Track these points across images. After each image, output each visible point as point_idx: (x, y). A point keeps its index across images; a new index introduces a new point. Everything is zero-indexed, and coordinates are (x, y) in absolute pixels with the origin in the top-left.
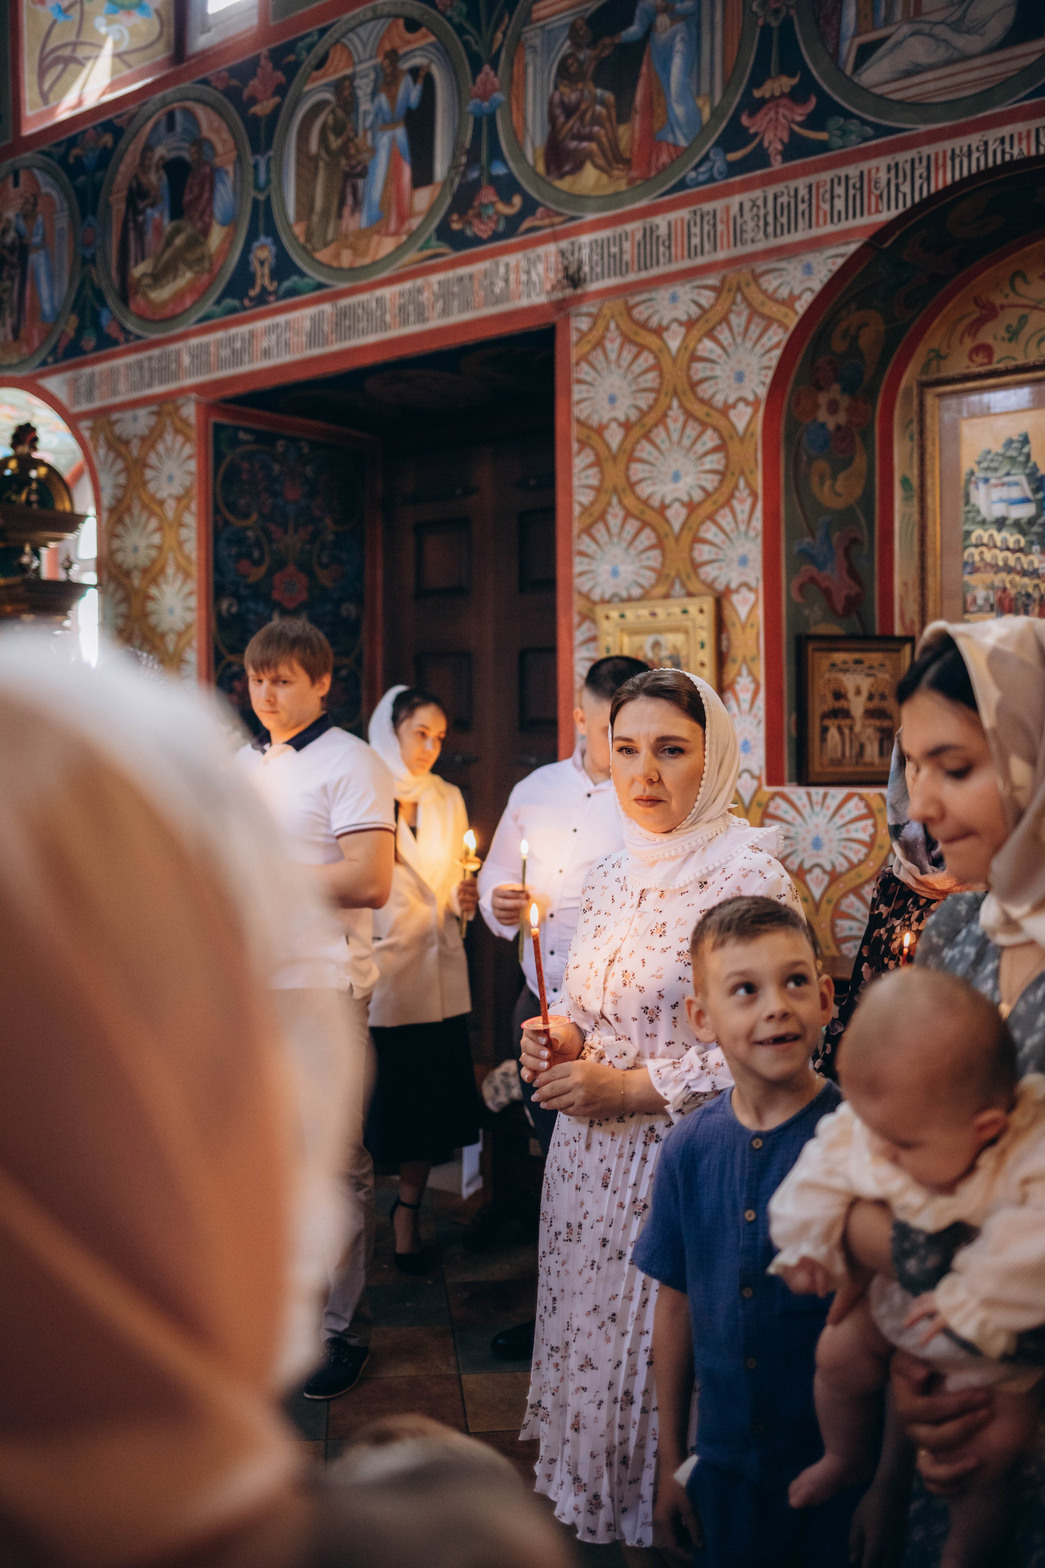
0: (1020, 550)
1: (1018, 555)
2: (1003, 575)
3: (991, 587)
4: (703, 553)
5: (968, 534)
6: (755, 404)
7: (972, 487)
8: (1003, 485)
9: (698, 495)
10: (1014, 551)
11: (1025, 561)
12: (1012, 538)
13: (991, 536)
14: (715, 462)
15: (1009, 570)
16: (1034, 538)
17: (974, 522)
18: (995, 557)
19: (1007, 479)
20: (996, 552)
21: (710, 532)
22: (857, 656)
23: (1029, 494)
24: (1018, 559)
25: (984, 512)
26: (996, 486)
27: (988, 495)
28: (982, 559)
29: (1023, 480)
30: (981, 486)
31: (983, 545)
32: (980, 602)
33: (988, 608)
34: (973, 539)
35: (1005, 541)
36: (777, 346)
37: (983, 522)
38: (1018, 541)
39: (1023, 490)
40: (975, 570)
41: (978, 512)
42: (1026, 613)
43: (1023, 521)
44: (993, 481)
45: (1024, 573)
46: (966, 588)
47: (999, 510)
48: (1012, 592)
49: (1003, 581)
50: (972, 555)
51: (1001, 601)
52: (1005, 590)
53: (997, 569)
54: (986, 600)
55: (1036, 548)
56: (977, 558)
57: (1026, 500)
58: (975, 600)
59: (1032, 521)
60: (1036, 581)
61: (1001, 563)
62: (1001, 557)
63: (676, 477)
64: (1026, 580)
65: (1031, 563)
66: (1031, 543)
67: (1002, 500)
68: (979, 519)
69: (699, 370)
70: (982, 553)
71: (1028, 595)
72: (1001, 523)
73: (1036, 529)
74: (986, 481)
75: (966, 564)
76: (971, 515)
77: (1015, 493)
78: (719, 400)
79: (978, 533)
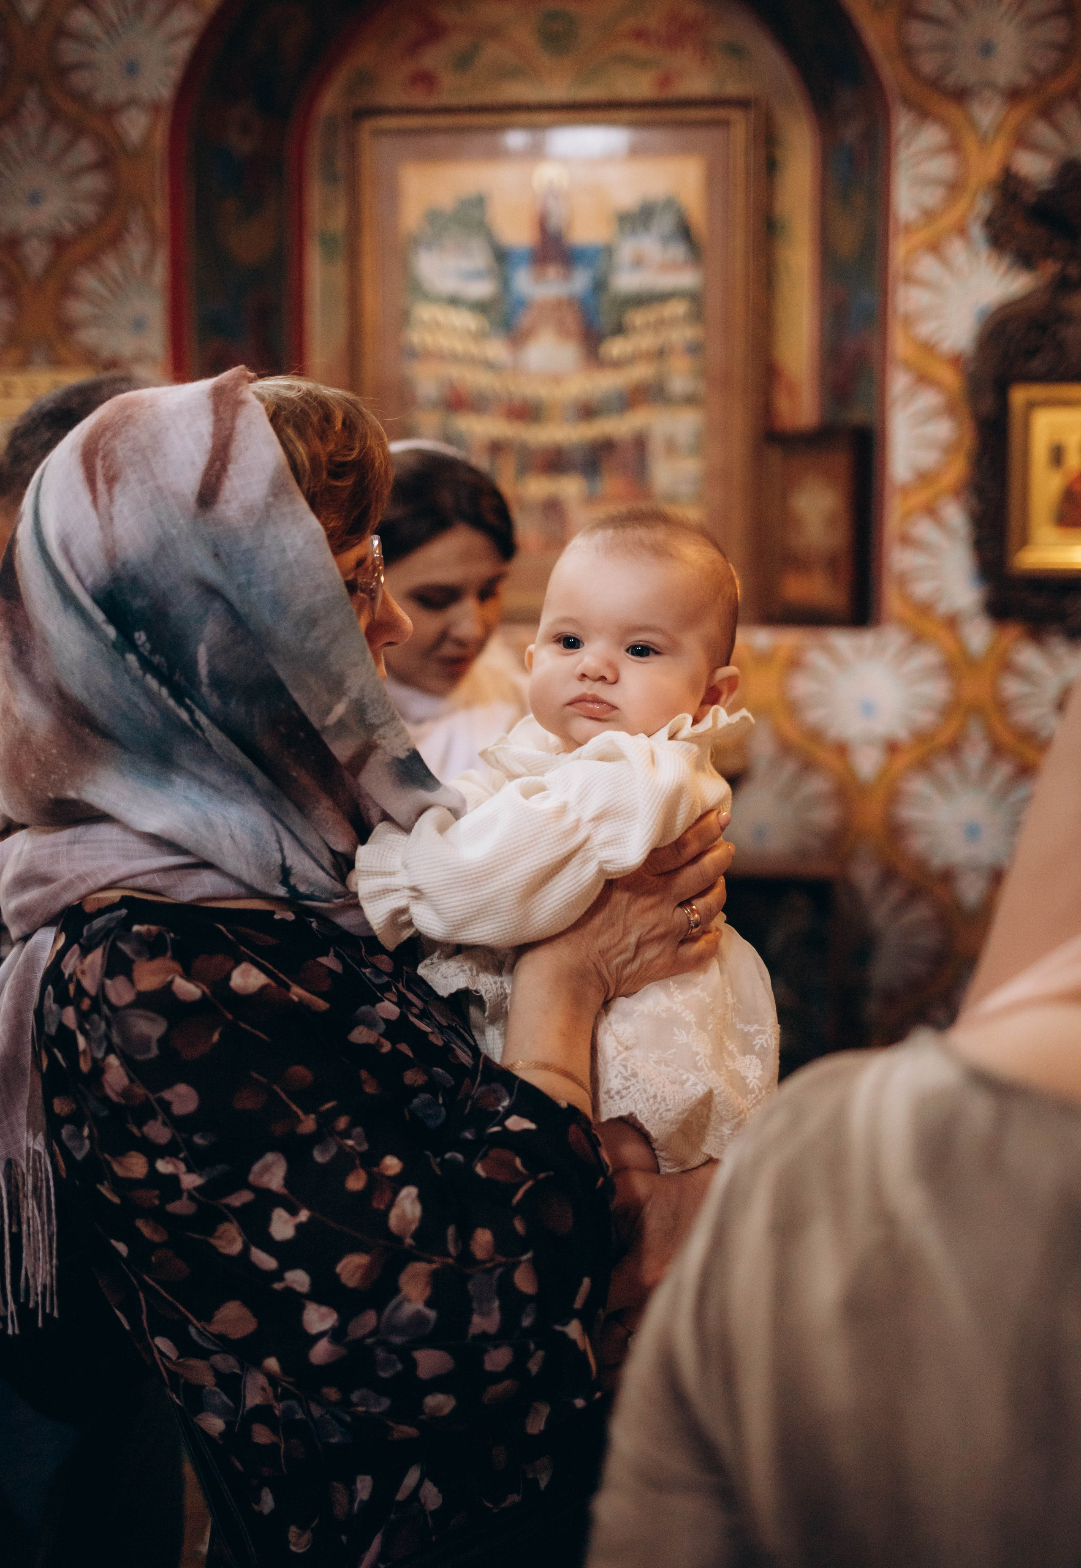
4: (78, 309)
5: (408, 309)
6: (155, 108)
7: (415, 252)
9: (68, 228)
14: (92, 182)
21: (88, 280)
23: (487, 267)
25: (434, 285)
27: (439, 265)
32: (427, 396)
33: (433, 404)
36: (185, 33)
37: (430, 298)
39: (480, 261)
43: (484, 302)
47: (452, 285)
54: (434, 394)
55: (498, 333)
59: (493, 302)
63: (35, 199)
65: (486, 352)
67: (456, 272)
69: (70, 51)
72: (454, 301)
77: (471, 264)
78: (100, 97)
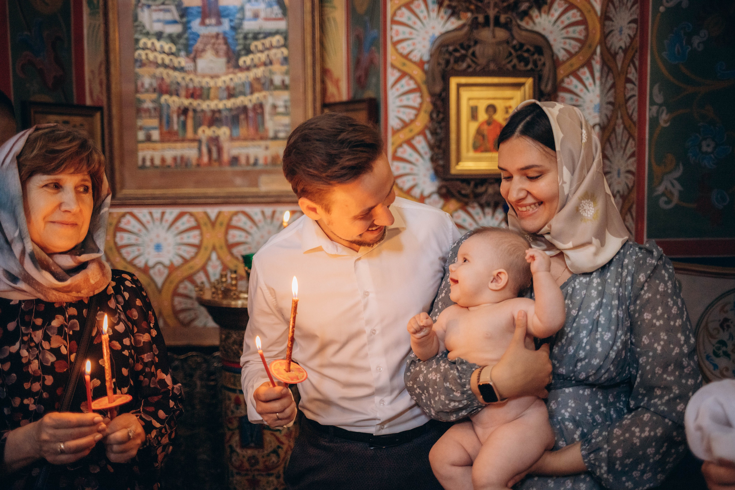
0: (172, 54)
1: (171, 57)
2: (161, 70)
3: (154, 76)
5: (137, 41)
7: (139, 10)
8: (161, 10)
10: (168, 54)
11: (176, 61)
12: (167, 46)
13: (153, 44)
15: (166, 66)
16: (181, 47)
17: (141, 33)
18: (156, 57)
19: (162, 7)
20: (156, 54)
22: (66, 118)
23: (177, 18)
24: (171, 60)
25: (148, 27)
26: (156, 11)
27: (150, 16)
28: (147, 59)
29: (173, 8)
30: (146, 10)
31: (147, 49)
32: (147, 86)
33: (151, 90)
34: (141, 44)
35: (162, 47)
37: (147, 34)
38: (170, 48)
39: (173, 15)
40: (142, 65)
41: (144, 27)
42: (178, 95)
43: (174, 36)
44: (153, 8)
45: (175, 69)
46: (137, 76)
47: (157, 27)
48: (168, 80)
49: (161, 73)
50: (140, 55)
51: (160, 86)
52: (162, 79)
53: (157, 65)
54: (151, 85)
55: (183, 53)
56: (144, 57)
57: (175, 22)
58: (143, 85)
59: (179, 36)
60: (183, 75)
61: (160, 61)
62: (160, 58)
64: (177, 74)
65: (179, 63)
66: (179, 50)
67: (159, 21)
68: (144, 31)
70: (147, 54)
71: (178, 84)
72: (159, 36)
73: (182, 41)
74: (149, 6)
75: (136, 61)
76: (139, 28)
77: (168, 17)
79: (143, 41)
